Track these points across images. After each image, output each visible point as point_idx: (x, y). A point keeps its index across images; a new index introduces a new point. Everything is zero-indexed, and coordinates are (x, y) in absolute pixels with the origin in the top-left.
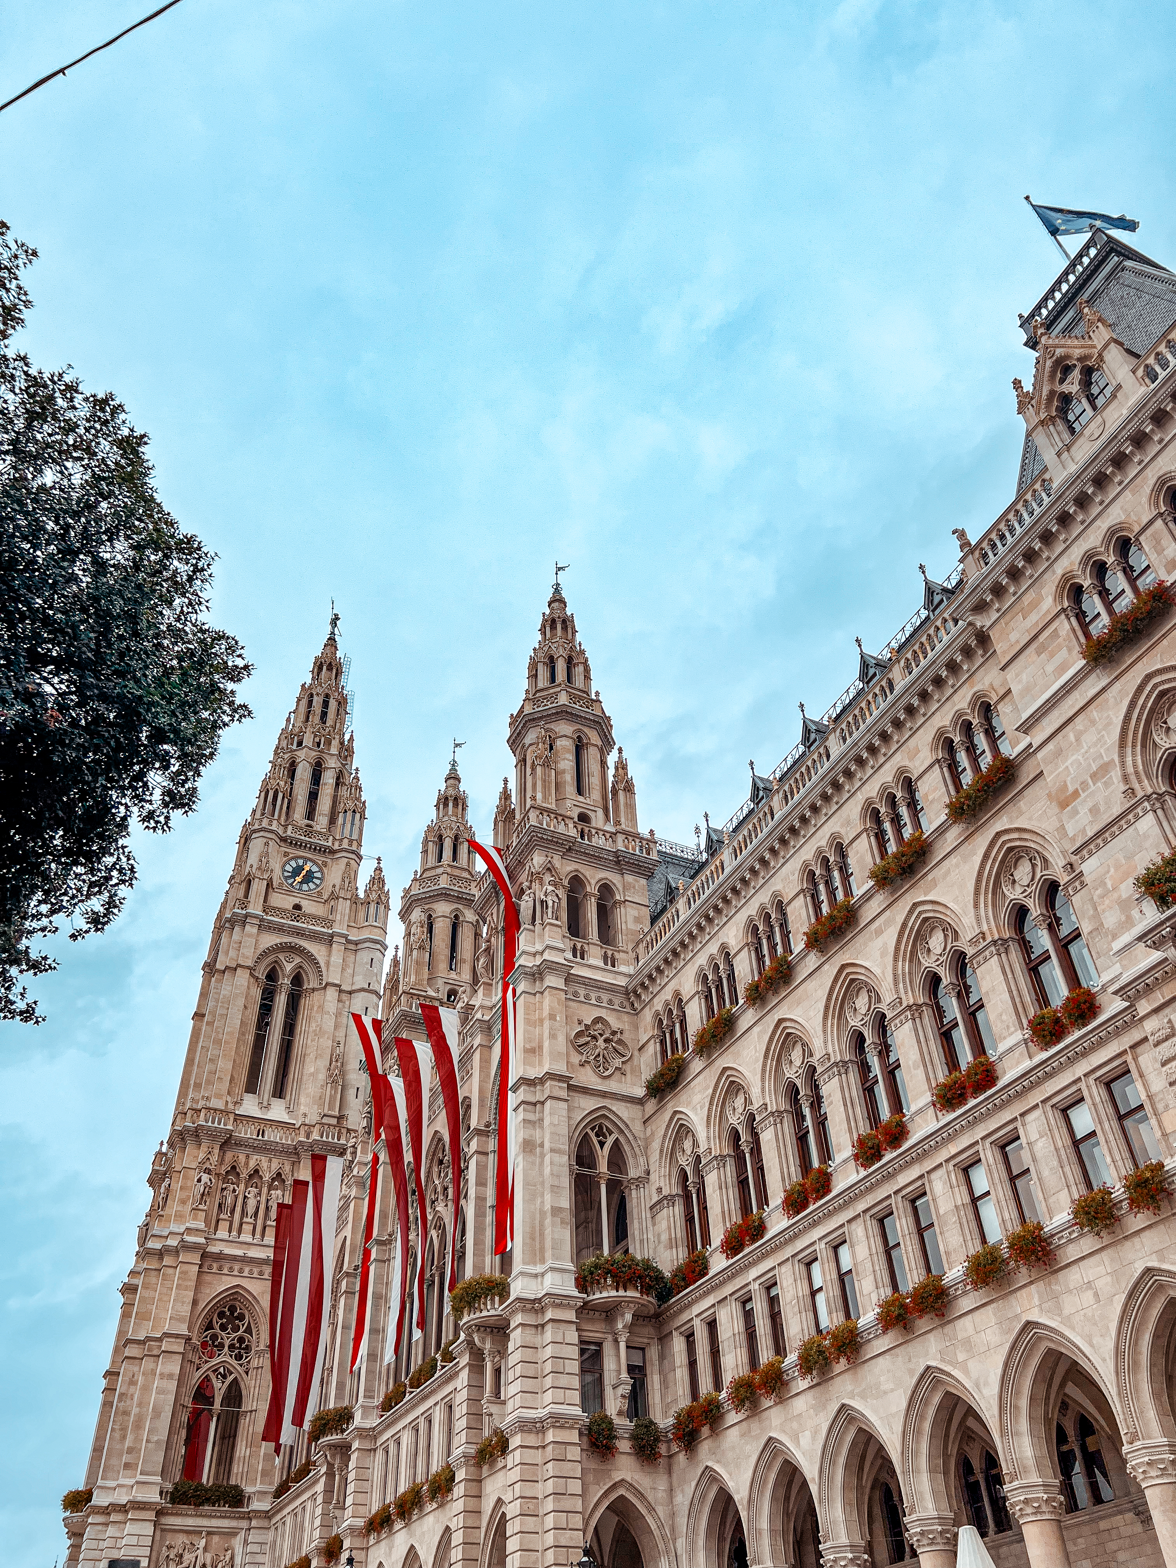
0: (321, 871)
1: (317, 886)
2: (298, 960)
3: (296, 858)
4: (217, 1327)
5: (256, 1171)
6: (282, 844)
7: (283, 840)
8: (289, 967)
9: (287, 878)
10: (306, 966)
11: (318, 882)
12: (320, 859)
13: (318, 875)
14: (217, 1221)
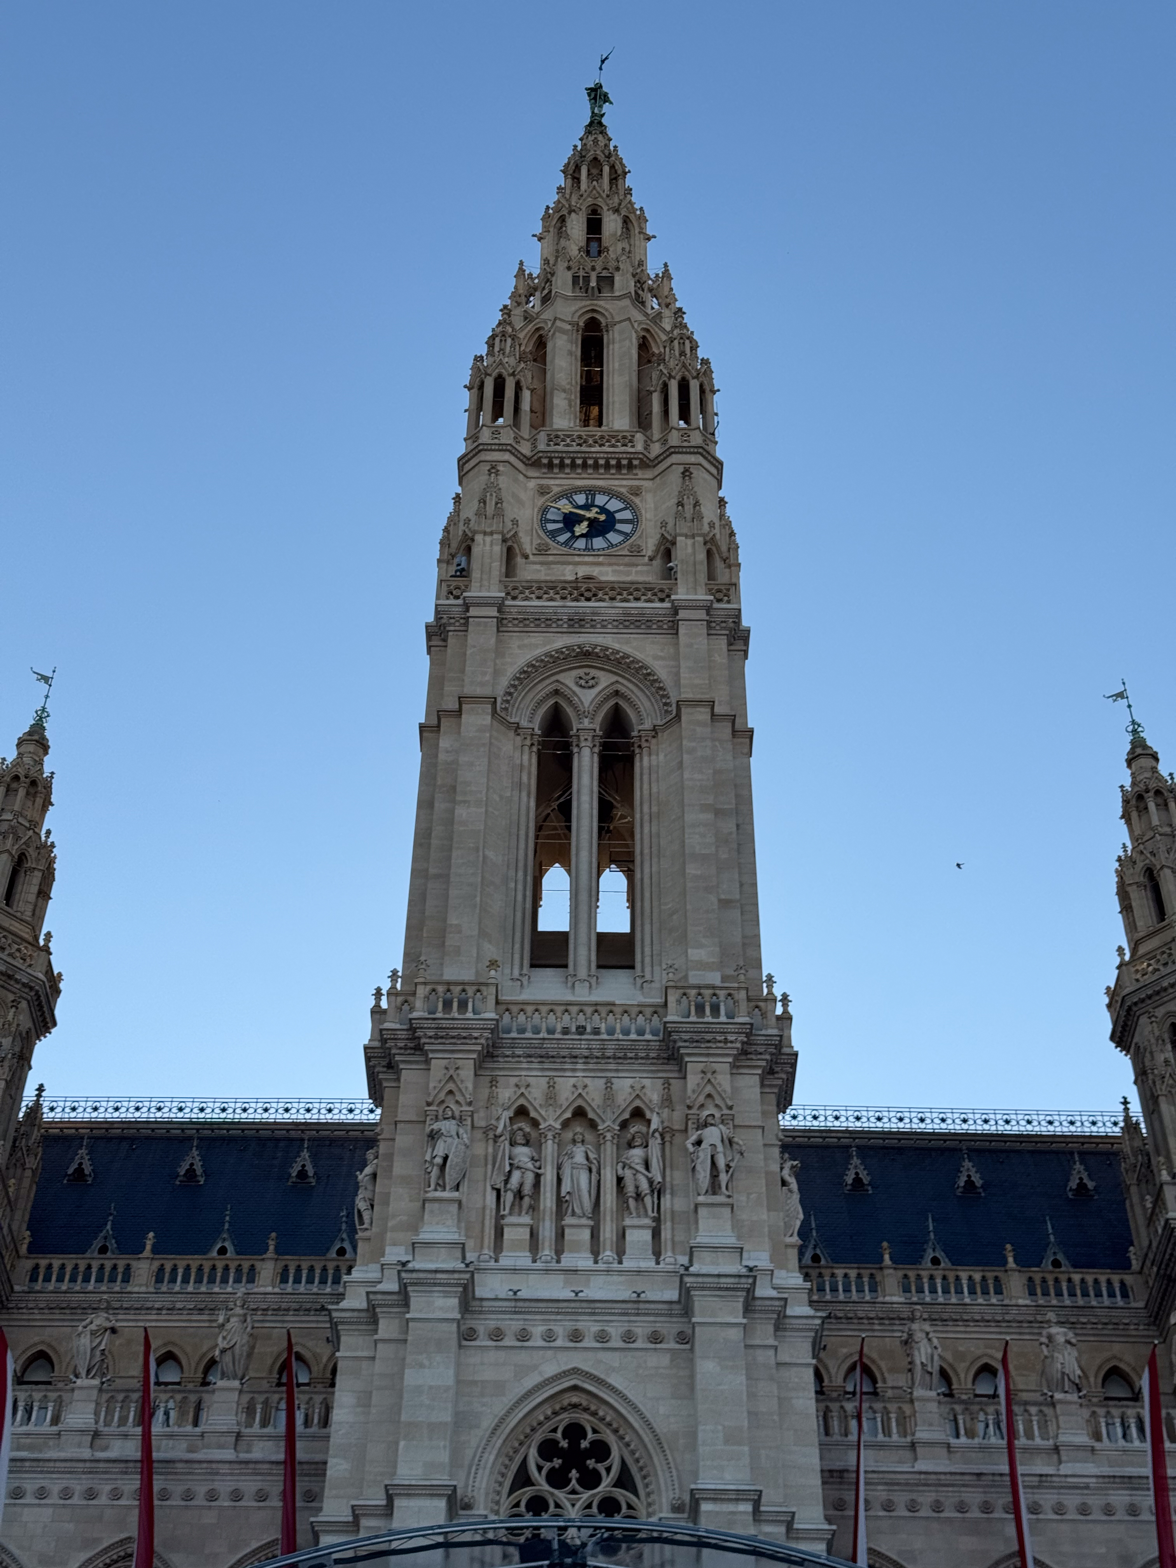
0: (629, 505)
1: (627, 536)
2: (605, 680)
3: (567, 495)
4: (540, 1479)
5: (579, 1113)
6: (532, 473)
7: (533, 462)
8: (587, 698)
9: (553, 534)
10: (628, 687)
11: (627, 528)
12: (621, 483)
13: (627, 515)
14: (499, 1233)
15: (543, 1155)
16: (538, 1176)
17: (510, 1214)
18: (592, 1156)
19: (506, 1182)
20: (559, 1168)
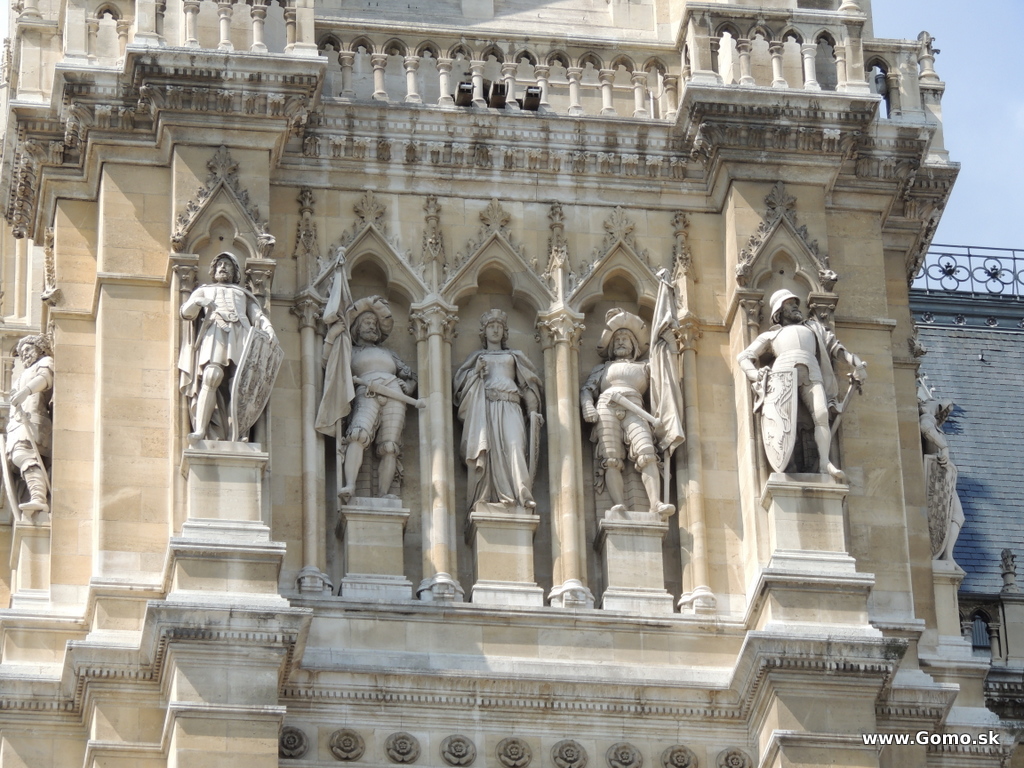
5: (495, 280)
14: (337, 532)
15: (421, 367)
16: (411, 413)
17: (358, 492)
18: (527, 374)
19: (346, 423)
20: (457, 397)
